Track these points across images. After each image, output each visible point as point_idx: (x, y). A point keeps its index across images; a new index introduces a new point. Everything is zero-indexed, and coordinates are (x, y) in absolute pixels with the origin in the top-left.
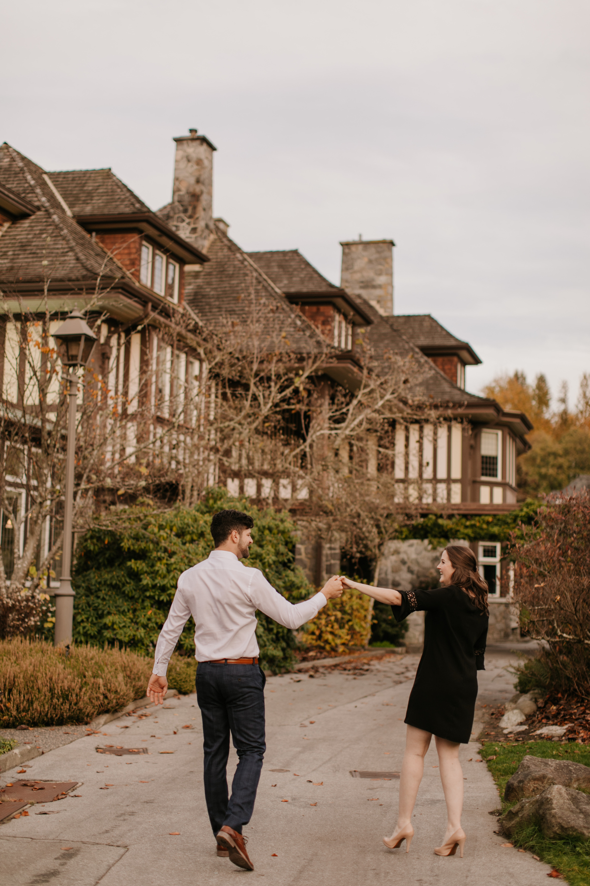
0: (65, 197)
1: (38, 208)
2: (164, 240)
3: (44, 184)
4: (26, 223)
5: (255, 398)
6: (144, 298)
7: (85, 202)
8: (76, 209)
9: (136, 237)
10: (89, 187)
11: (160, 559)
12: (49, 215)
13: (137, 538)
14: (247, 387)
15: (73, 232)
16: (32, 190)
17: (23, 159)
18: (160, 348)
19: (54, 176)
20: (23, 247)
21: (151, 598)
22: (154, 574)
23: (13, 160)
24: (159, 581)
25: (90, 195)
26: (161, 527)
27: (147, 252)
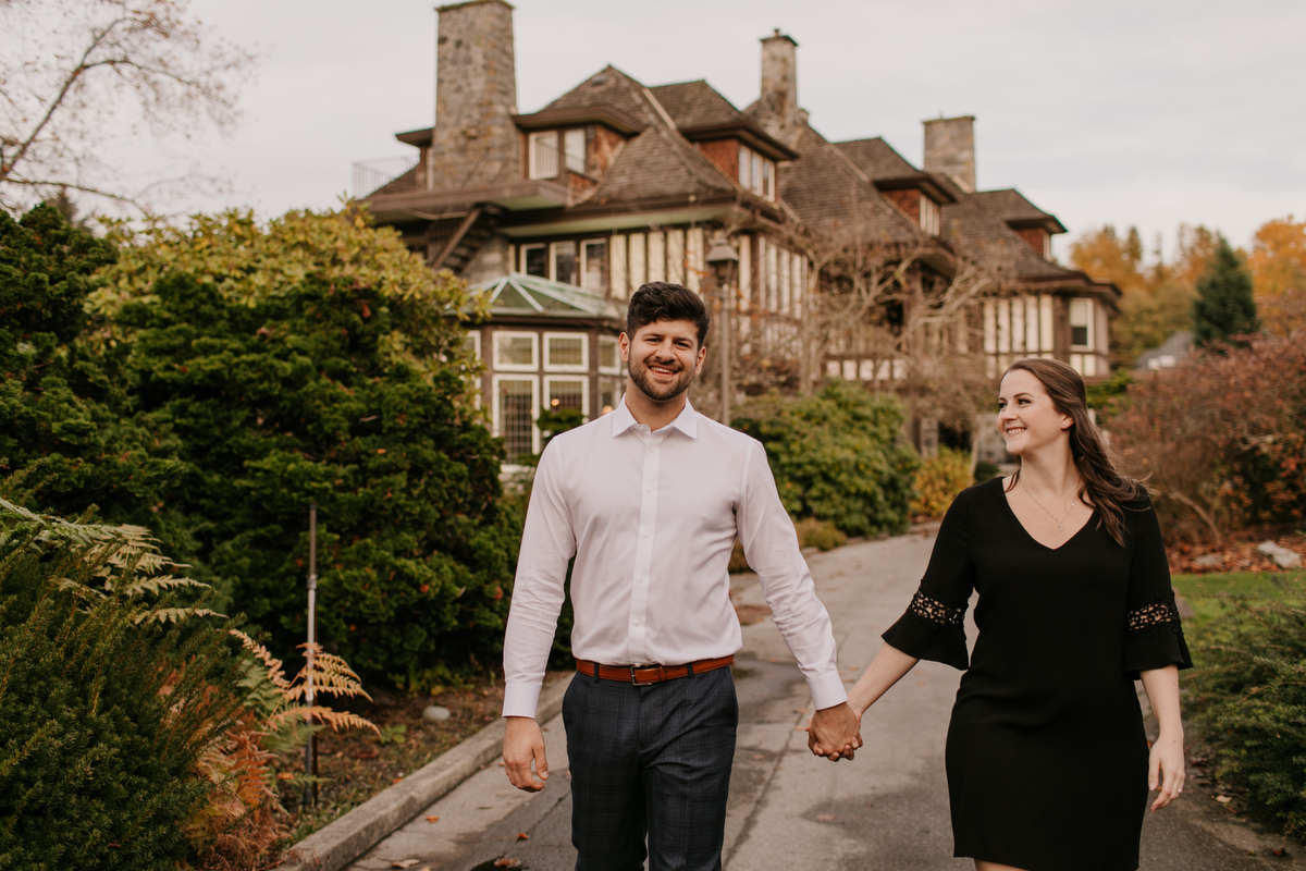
0: (667, 109)
1: (647, 126)
2: (761, 144)
3: (646, 100)
4: (638, 142)
5: (859, 292)
6: (749, 203)
7: (686, 114)
8: (679, 121)
9: (733, 144)
10: (688, 98)
11: (794, 441)
12: (657, 131)
13: (772, 424)
14: (851, 283)
15: (681, 145)
16: (639, 108)
17: (627, 78)
18: (767, 248)
19: (655, 90)
20: (639, 164)
21: (789, 474)
22: (790, 453)
23: (618, 80)
24: (795, 459)
25: (689, 106)
26: (792, 414)
27: (745, 156)
